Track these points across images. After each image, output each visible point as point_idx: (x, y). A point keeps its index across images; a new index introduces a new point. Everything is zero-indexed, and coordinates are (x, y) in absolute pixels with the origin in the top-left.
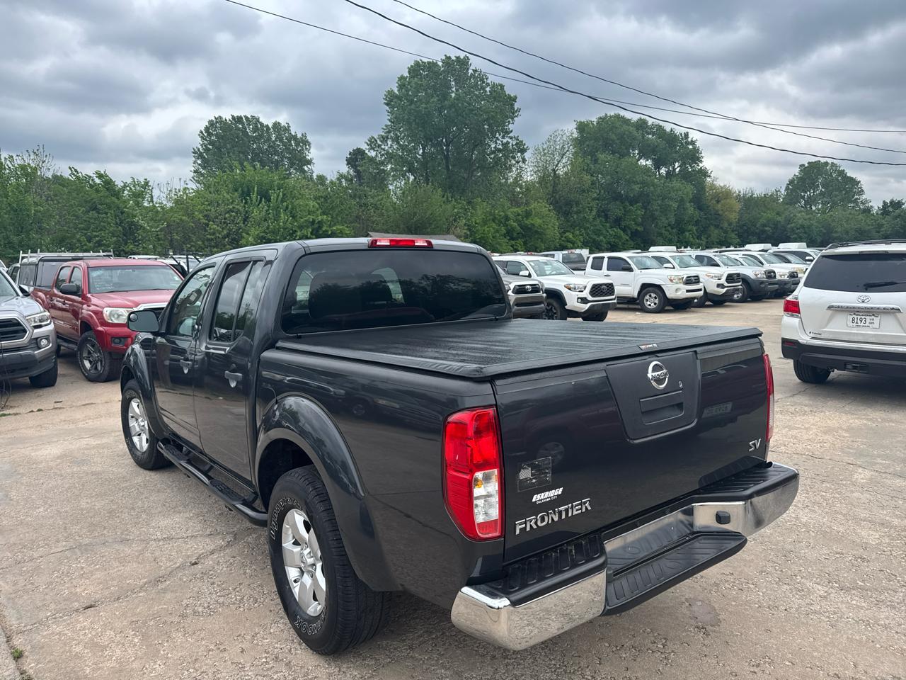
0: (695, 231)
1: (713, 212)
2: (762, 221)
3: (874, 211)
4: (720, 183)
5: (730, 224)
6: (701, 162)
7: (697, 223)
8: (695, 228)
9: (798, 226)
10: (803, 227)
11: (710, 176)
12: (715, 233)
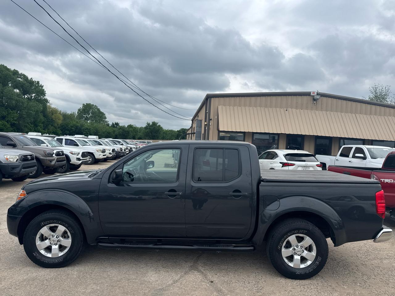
0: (42, 126)
1: (50, 119)
2: (71, 124)
3: (110, 125)
4: (53, 106)
5: (58, 125)
6: (45, 96)
7: (43, 123)
8: (42, 125)
9: (85, 128)
10: (87, 129)
11: (49, 103)
12: (51, 128)
